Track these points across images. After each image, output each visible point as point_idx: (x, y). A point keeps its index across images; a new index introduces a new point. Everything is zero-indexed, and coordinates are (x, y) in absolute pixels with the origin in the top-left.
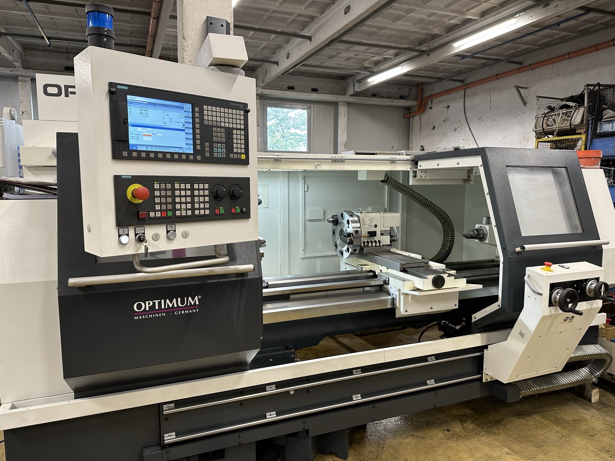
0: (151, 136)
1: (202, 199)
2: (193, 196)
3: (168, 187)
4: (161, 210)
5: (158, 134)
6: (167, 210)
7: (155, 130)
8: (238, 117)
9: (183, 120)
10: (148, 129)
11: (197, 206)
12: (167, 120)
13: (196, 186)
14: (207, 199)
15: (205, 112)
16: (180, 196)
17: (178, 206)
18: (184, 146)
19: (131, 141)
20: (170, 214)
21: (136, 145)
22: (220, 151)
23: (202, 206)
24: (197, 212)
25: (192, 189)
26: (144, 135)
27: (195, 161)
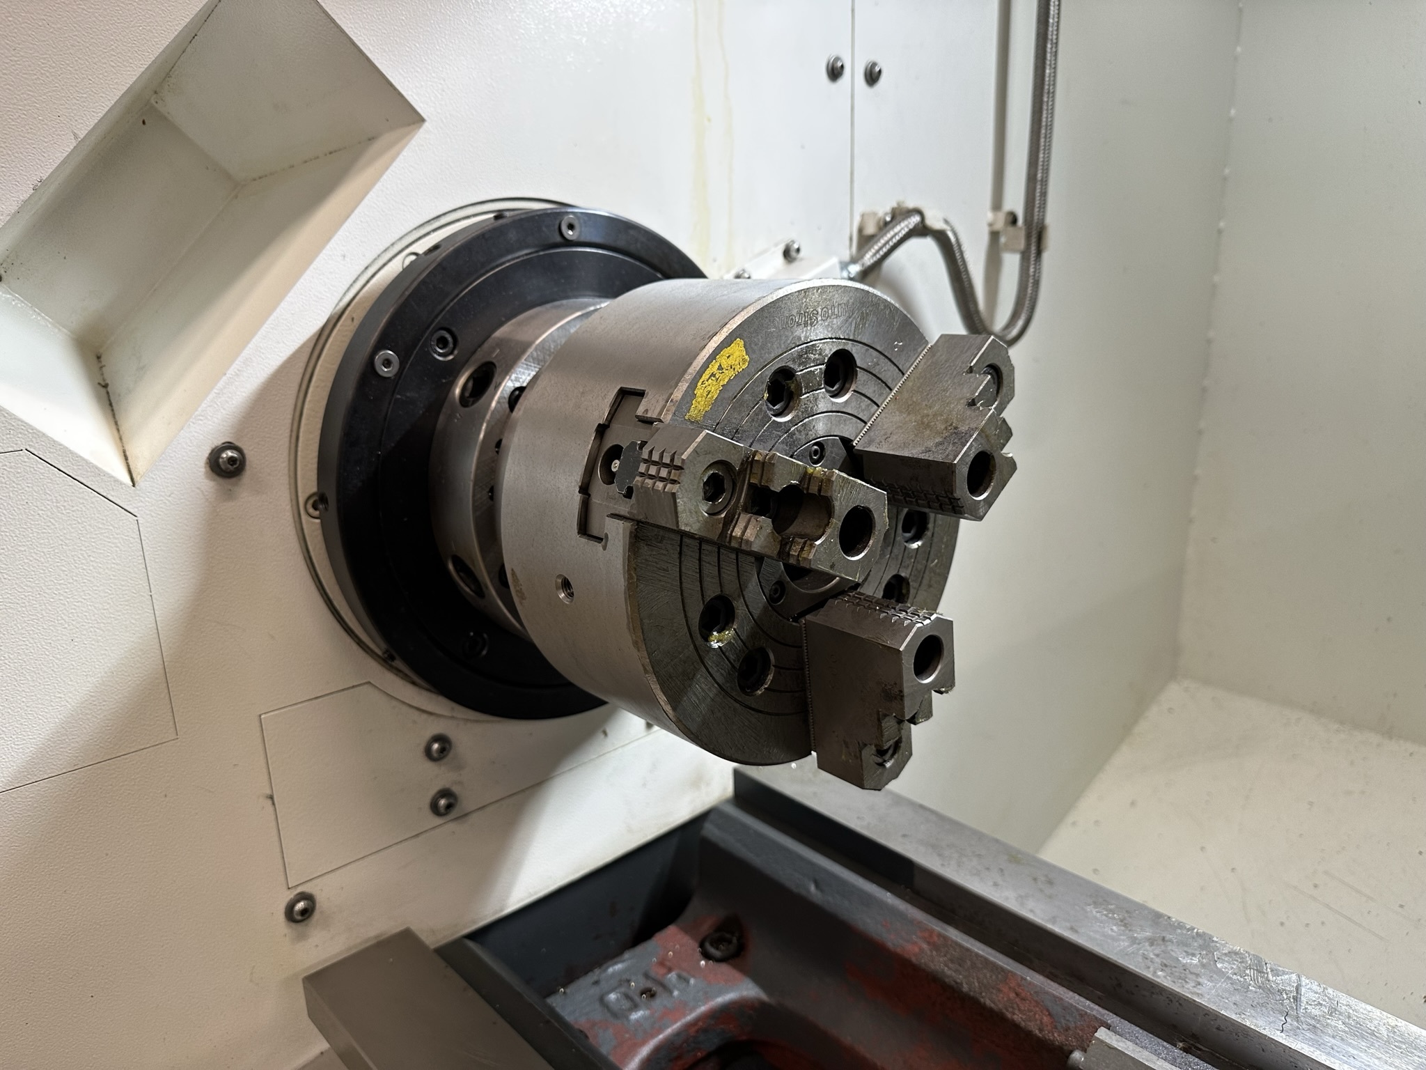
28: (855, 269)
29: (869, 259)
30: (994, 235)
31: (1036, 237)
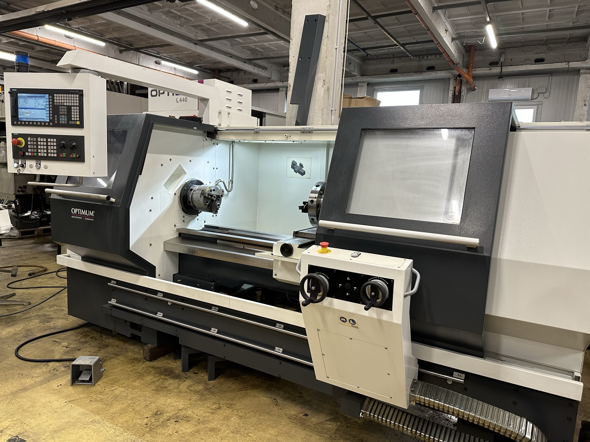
0: (29, 113)
1: (52, 147)
2: (47, 145)
3: (34, 140)
4: (31, 152)
5: (32, 112)
6: (34, 152)
7: (30, 110)
8: (75, 98)
9: (45, 104)
10: (28, 110)
11: (49, 151)
12: (37, 104)
13: (49, 140)
14: (55, 148)
15: (55, 98)
16: (41, 145)
17: (39, 151)
18: (45, 118)
19: (20, 117)
20: (35, 154)
21: (22, 118)
22: (63, 120)
23: (52, 151)
24: (49, 155)
25: (47, 142)
26: (26, 113)
27: (49, 126)
28: (215, 184)
29: (217, 183)
30: (229, 182)
31: (232, 182)
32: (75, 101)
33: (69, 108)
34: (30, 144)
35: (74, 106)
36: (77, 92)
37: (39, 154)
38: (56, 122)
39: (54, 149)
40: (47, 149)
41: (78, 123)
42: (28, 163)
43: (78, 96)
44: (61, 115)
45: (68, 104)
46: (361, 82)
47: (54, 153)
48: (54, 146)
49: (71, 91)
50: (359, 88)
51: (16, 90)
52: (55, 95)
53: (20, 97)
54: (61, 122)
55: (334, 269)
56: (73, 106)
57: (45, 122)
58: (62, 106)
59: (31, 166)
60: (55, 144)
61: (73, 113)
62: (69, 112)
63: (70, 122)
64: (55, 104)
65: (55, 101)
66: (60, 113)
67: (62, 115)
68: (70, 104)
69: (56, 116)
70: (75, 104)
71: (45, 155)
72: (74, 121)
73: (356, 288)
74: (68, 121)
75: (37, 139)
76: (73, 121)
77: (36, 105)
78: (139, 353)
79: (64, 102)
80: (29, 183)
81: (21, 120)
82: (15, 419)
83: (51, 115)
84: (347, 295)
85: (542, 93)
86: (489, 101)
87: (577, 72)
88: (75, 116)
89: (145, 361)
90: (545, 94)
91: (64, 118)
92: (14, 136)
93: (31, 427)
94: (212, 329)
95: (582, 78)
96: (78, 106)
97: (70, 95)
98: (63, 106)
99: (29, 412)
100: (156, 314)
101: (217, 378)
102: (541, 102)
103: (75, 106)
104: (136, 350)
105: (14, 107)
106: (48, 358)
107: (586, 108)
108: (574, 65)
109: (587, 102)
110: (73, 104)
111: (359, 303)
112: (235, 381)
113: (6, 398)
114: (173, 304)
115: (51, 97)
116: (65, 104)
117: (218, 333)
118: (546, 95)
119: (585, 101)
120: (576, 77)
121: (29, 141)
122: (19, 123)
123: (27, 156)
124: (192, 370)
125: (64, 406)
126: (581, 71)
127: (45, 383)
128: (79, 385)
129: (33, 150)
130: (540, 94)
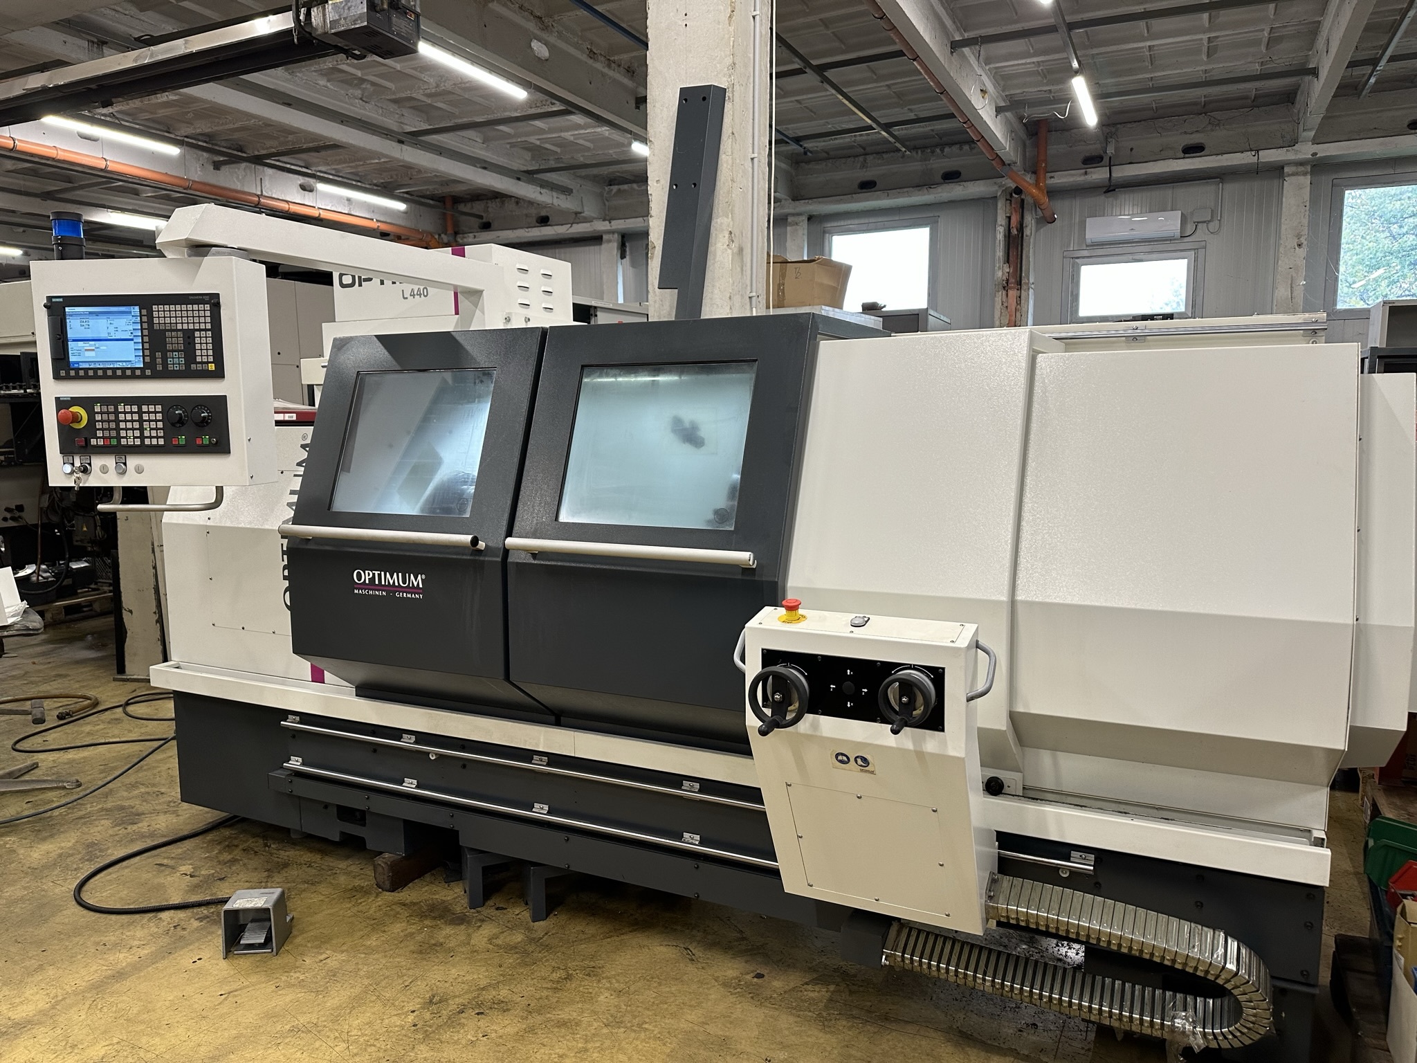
0: (93, 350)
1: (153, 425)
2: (141, 421)
3: (110, 410)
4: (103, 437)
5: (102, 348)
6: (110, 438)
7: (97, 344)
8: (202, 313)
9: (131, 328)
10: (91, 343)
11: (147, 433)
12: (112, 329)
13: (145, 408)
14: (160, 425)
15: (155, 314)
16: (126, 421)
17: (123, 433)
18: (132, 358)
19: (72, 359)
20: (114, 442)
21: (78, 363)
22: (176, 361)
23: (154, 433)
24: (147, 442)
25: (140, 413)
26: (86, 350)
27: (143, 377)
32: (202, 320)
33: (189, 336)
34: (100, 418)
35: (200, 330)
36: (207, 298)
37: (123, 442)
38: (159, 368)
39: (157, 429)
40: (141, 429)
41: (212, 367)
42: (97, 462)
43: (208, 307)
44: (170, 351)
45: (185, 327)
46: (793, 215)
47: (157, 437)
48: (156, 421)
49: (191, 297)
50: (789, 228)
51: (61, 300)
52: (155, 308)
53: (71, 315)
54: (170, 368)
55: (816, 656)
56: (197, 330)
57: (133, 369)
58: (171, 330)
59: (104, 470)
60: (159, 416)
61: (198, 346)
62: (189, 343)
63: (193, 366)
64: (156, 327)
65: (156, 320)
66: (169, 347)
67: (173, 351)
68: (191, 327)
69: (158, 355)
70: (203, 326)
71: (138, 442)
72: (202, 363)
73: (866, 690)
74: (188, 364)
75: (116, 408)
76: (199, 363)
77: (109, 331)
78: (363, 876)
79: (176, 323)
80: (100, 507)
81: (76, 366)
82: (115, 1040)
83: (147, 352)
84: (849, 706)
85: (1205, 222)
86: (1087, 246)
87: (1277, 171)
88: (204, 351)
89: (381, 893)
90: (1211, 225)
91: (179, 358)
92: (61, 404)
93: (157, 1053)
94: (536, 805)
95: (1289, 183)
96: (208, 330)
97: (190, 307)
98: (174, 330)
99: (142, 1022)
100: (401, 783)
101: (552, 915)
102: (1203, 243)
103: (203, 330)
104: (355, 868)
105: (59, 339)
106: (154, 903)
107: (1302, 252)
108: (1270, 156)
109: (1303, 240)
110: (197, 327)
111: (875, 721)
112: (592, 918)
113: (80, 996)
114: (440, 756)
115: (144, 312)
116: (179, 327)
117: (549, 813)
118: (1214, 226)
119: (1299, 236)
120: (1276, 182)
121: (98, 413)
122: (72, 373)
123: (94, 446)
124: (490, 903)
125: (220, 1004)
126: (1286, 170)
127: (163, 958)
128: (243, 956)
129: (107, 434)
130: (1200, 226)
